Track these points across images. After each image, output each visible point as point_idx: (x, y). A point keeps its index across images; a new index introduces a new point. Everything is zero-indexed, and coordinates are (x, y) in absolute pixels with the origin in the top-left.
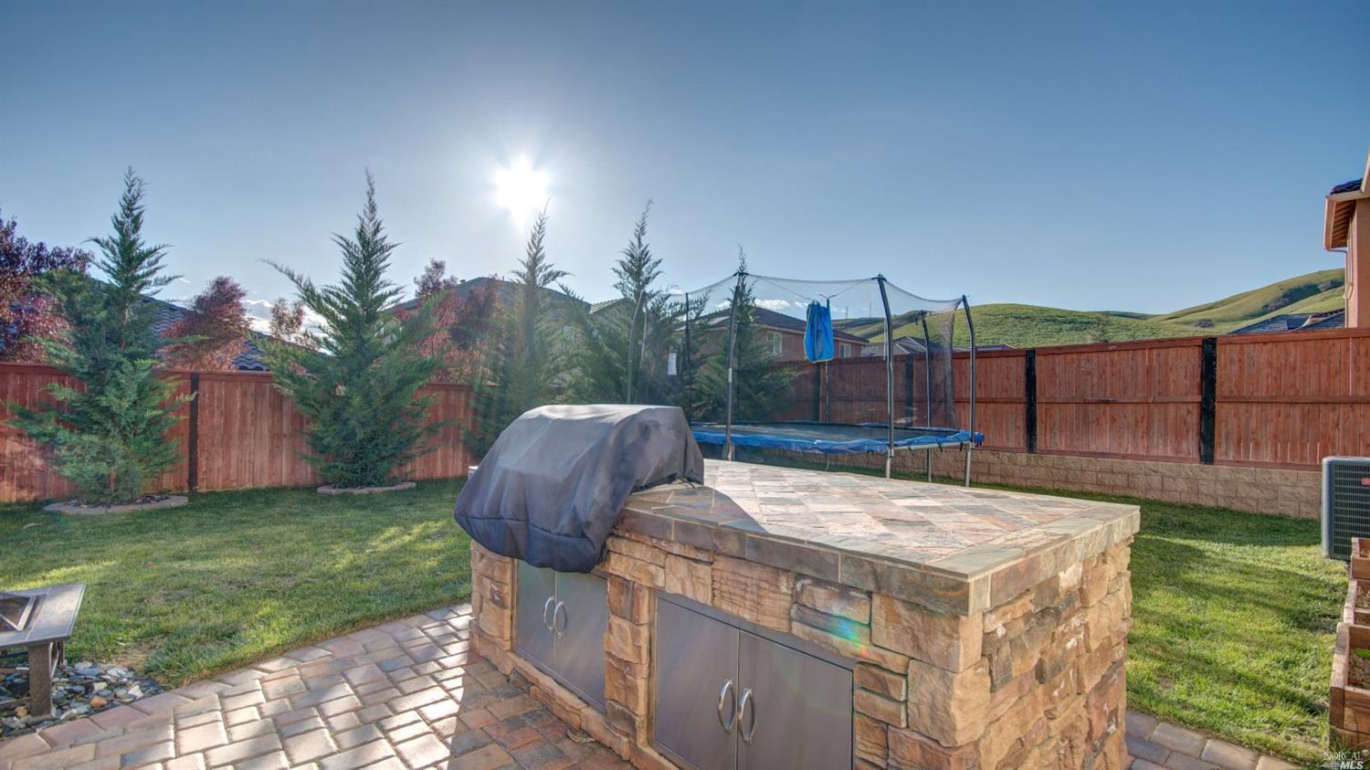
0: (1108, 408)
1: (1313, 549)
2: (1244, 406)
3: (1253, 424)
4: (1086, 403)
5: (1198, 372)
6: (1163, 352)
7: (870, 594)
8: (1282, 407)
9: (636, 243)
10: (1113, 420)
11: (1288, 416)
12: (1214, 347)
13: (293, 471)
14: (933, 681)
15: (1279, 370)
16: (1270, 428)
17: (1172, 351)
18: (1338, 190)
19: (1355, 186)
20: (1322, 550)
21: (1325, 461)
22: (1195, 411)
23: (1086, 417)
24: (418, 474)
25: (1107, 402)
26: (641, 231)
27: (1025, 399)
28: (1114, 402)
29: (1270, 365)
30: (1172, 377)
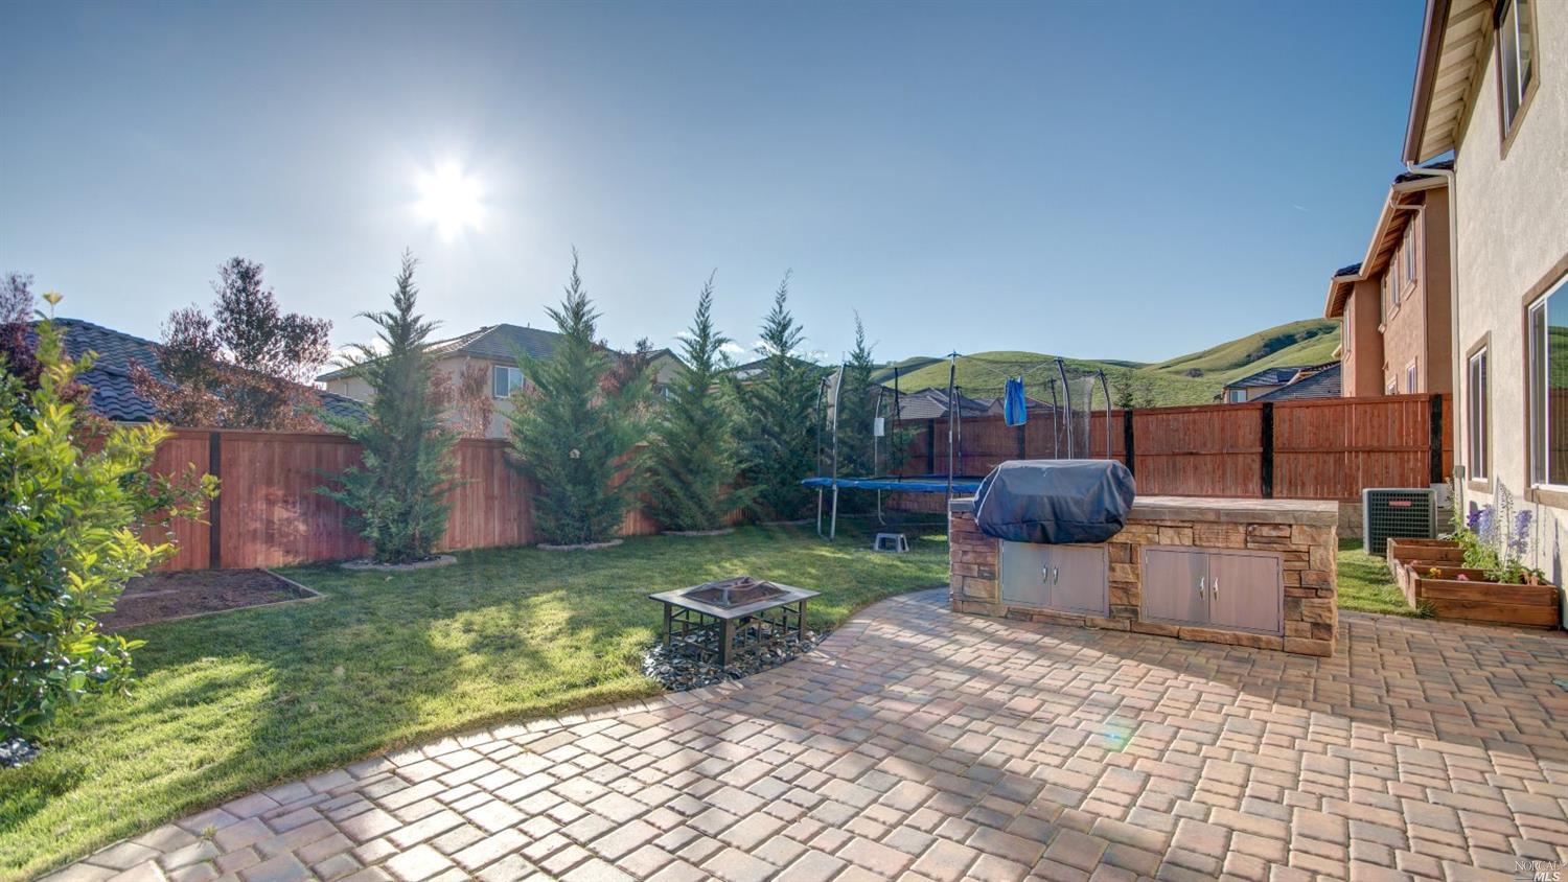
0: (1192, 458)
1: (1358, 551)
2: (1292, 456)
3: (1300, 469)
4: (1174, 454)
5: (1259, 429)
6: (1234, 413)
7: (1290, 526)
8: (1320, 456)
9: (778, 310)
10: (1196, 468)
11: (1325, 462)
12: (1271, 410)
13: (503, 532)
14: (1321, 551)
15: (1317, 428)
16: (1313, 471)
17: (1240, 412)
18: (1341, 273)
19: (1354, 270)
20: (1366, 550)
21: (1366, 491)
22: (1258, 459)
23: (1174, 465)
24: (624, 532)
25: (1191, 454)
26: (781, 299)
27: (1124, 453)
28: (1197, 454)
29: (1311, 424)
30: (1241, 433)
